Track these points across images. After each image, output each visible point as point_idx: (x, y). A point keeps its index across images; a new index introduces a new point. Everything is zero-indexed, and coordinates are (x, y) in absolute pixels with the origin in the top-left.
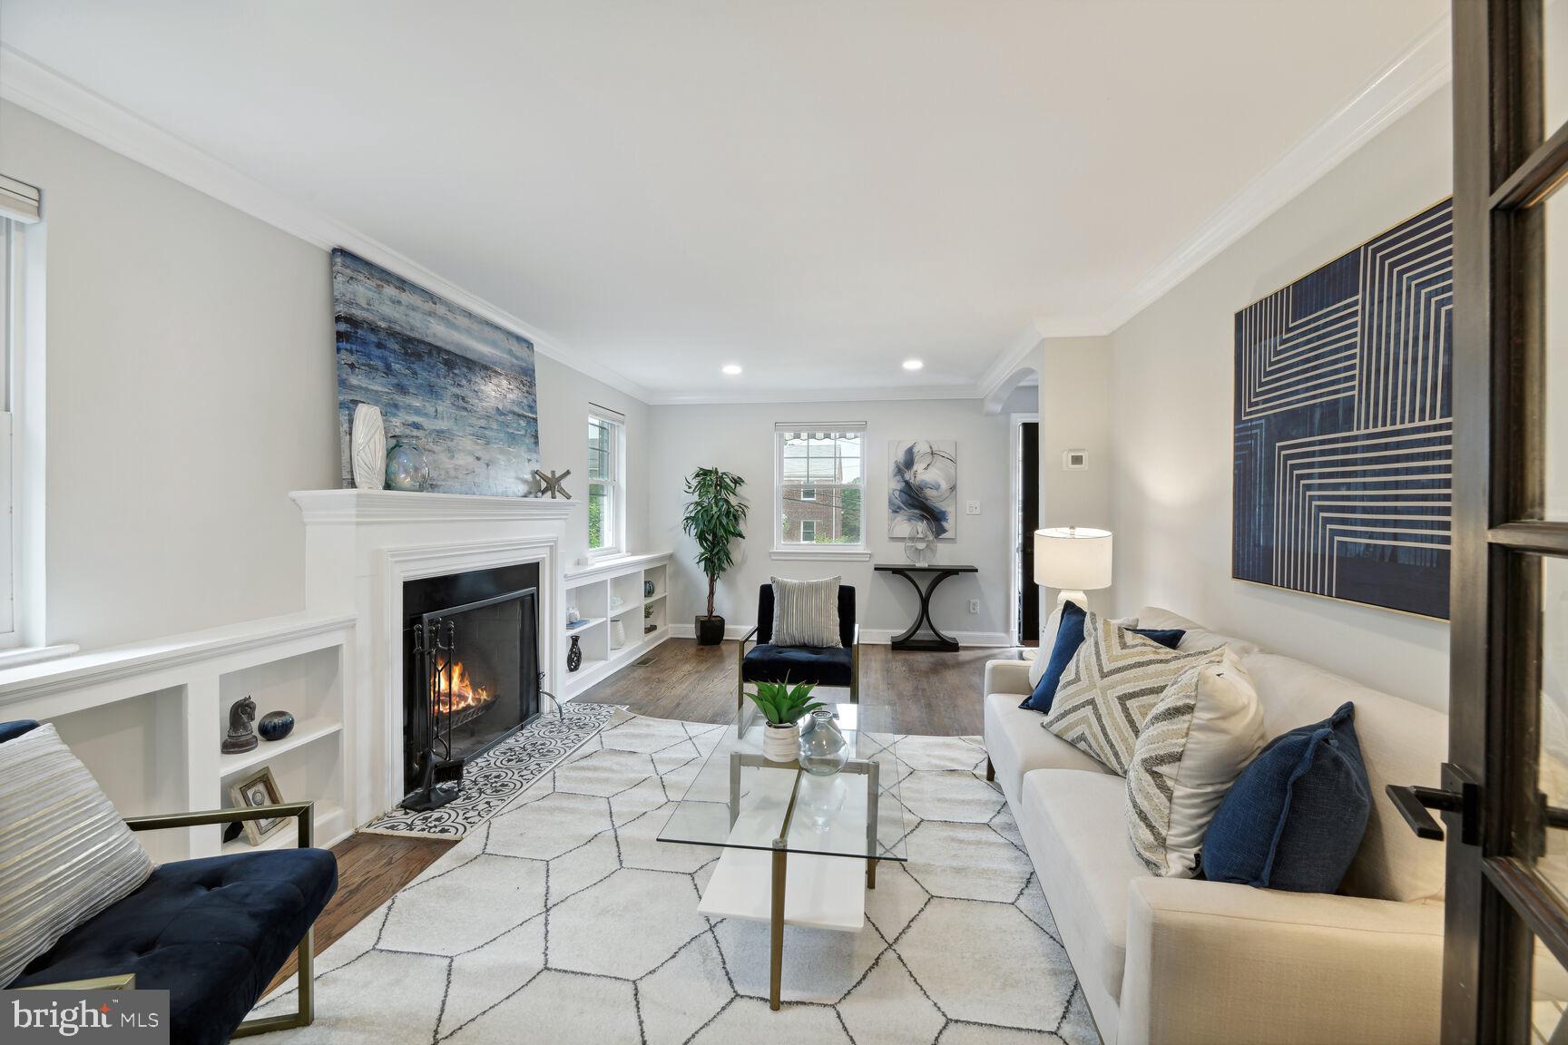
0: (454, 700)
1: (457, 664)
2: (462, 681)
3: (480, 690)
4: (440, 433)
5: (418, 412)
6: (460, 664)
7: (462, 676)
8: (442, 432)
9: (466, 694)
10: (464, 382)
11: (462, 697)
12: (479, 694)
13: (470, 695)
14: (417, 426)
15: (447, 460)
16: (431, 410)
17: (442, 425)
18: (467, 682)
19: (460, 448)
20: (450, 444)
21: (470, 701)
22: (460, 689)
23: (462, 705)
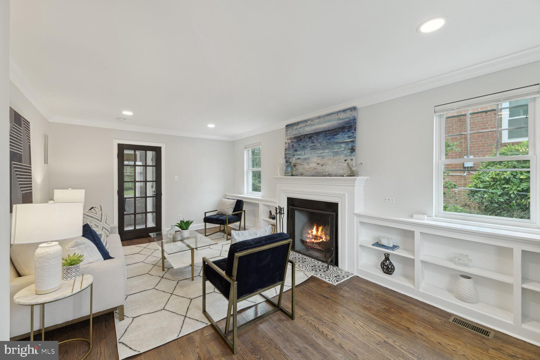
0: (318, 238)
1: (321, 226)
2: (322, 232)
3: (327, 236)
4: (305, 159)
5: (299, 155)
6: (322, 226)
7: (322, 230)
8: (306, 158)
9: (323, 237)
10: (315, 141)
11: (321, 238)
12: (327, 237)
13: (324, 237)
14: (299, 159)
15: (307, 166)
16: (303, 153)
17: (306, 156)
18: (323, 233)
19: (311, 162)
20: (308, 161)
21: (324, 239)
22: (321, 235)
23: (321, 240)
